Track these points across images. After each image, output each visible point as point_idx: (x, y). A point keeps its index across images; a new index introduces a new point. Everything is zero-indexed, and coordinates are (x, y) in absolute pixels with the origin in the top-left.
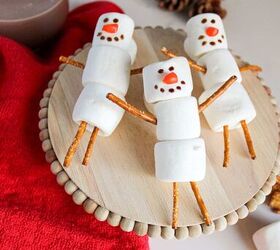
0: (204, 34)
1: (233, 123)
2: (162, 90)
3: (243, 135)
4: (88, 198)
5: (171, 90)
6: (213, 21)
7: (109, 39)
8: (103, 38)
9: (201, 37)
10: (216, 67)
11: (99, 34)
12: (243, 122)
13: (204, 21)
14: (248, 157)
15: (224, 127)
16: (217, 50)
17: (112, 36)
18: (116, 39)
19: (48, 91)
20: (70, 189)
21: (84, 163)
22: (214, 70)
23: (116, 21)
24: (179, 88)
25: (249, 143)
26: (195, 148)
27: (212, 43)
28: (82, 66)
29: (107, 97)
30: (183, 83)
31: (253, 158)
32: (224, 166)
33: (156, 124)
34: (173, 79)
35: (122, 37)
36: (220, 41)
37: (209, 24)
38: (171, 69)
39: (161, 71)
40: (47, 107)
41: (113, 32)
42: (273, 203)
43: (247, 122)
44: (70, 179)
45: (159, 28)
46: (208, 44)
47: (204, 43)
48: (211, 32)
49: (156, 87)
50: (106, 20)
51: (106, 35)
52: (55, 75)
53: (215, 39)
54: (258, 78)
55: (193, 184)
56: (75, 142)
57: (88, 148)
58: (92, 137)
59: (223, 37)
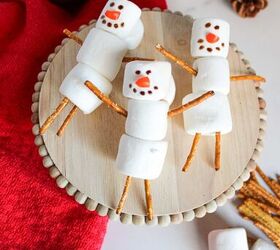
0: (204, 38)
2: (135, 90)
4: (54, 165)
5: (142, 93)
7: (109, 25)
8: (104, 22)
9: (201, 41)
10: (205, 75)
11: (103, 17)
13: (208, 25)
15: (197, 134)
17: (113, 22)
18: (116, 26)
19: (51, 56)
20: (43, 153)
21: (58, 134)
25: (217, 154)
27: (209, 50)
28: (81, 42)
29: (85, 84)
30: (156, 88)
31: (217, 170)
32: (184, 170)
33: (126, 116)
35: (122, 25)
38: (148, 72)
39: (138, 72)
40: (46, 71)
41: (114, 18)
42: (241, 208)
43: (221, 135)
44: (44, 144)
45: (177, 14)
46: (205, 49)
47: (201, 47)
48: (211, 38)
49: (130, 86)
51: (108, 20)
52: (64, 41)
53: (213, 46)
54: (257, 88)
55: (146, 181)
56: (54, 114)
57: (65, 121)
58: (71, 112)
59: (223, 45)
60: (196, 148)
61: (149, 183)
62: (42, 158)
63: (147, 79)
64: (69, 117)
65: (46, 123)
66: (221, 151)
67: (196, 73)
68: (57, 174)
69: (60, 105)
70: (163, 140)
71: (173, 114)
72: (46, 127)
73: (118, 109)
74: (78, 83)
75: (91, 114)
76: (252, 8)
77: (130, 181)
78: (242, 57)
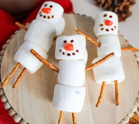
0: (103, 23)
1: (109, 81)
2: (63, 53)
3: (114, 89)
4: (11, 108)
5: (69, 55)
6: (111, 17)
7: (45, 17)
8: (41, 15)
9: (101, 25)
10: (106, 45)
12: (116, 82)
13: (105, 16)
14: (114, 103)
15: (103, 82)
16: (109, 34)
17: (47, 15)
18: (49, 18)
19: (9, 41)
20: (4, 100)
21: (13, 87)
22: (104, 46)
23: (51, 6)
24: (74, 54)
25: (117, 95)
26: (77, 93)
27: (107, 30)
28: (26, 29)
29: (31, 51)
30: (77, 51)
31: (117, 105)
32: (97, 106)
33: (58, 72)
34: (71, 48)
35: (53, 17)
36: (112, 29)
37: (108, 18)
38: (72, 41)
40: (5, 49)
41: (48, 13)
43: (118, 82)
44: (4, 94)
45: (84, 16)
46: (104, 30)
47: (102, 29)
48: (108, 23)
49: (60, 51)
50: (46, 5)
51: (43, 14)
52: (16, 32)
53: (109, 28)
54: (135, 55)
55: (73, 114)
56: (10, 74)
57: (18, 78)
58: (22, 72)
59: (115, 27)
60: (103, 91)
61: (75, 116)
62: (4, 103)
63: (72, 45)
64: (20, 75)
65: (5, 80)
66: (119, 93)
67: (100, 45)
68: (14, 113)
69: (15, 68)
70: (83, 86)
71: (88, 69)
72: (6, 82)
73: (53, 67)
74: (26, 52)
75: (35, 73)
76: (124, 15)
77: (62, 115)
78: (124, 38)
